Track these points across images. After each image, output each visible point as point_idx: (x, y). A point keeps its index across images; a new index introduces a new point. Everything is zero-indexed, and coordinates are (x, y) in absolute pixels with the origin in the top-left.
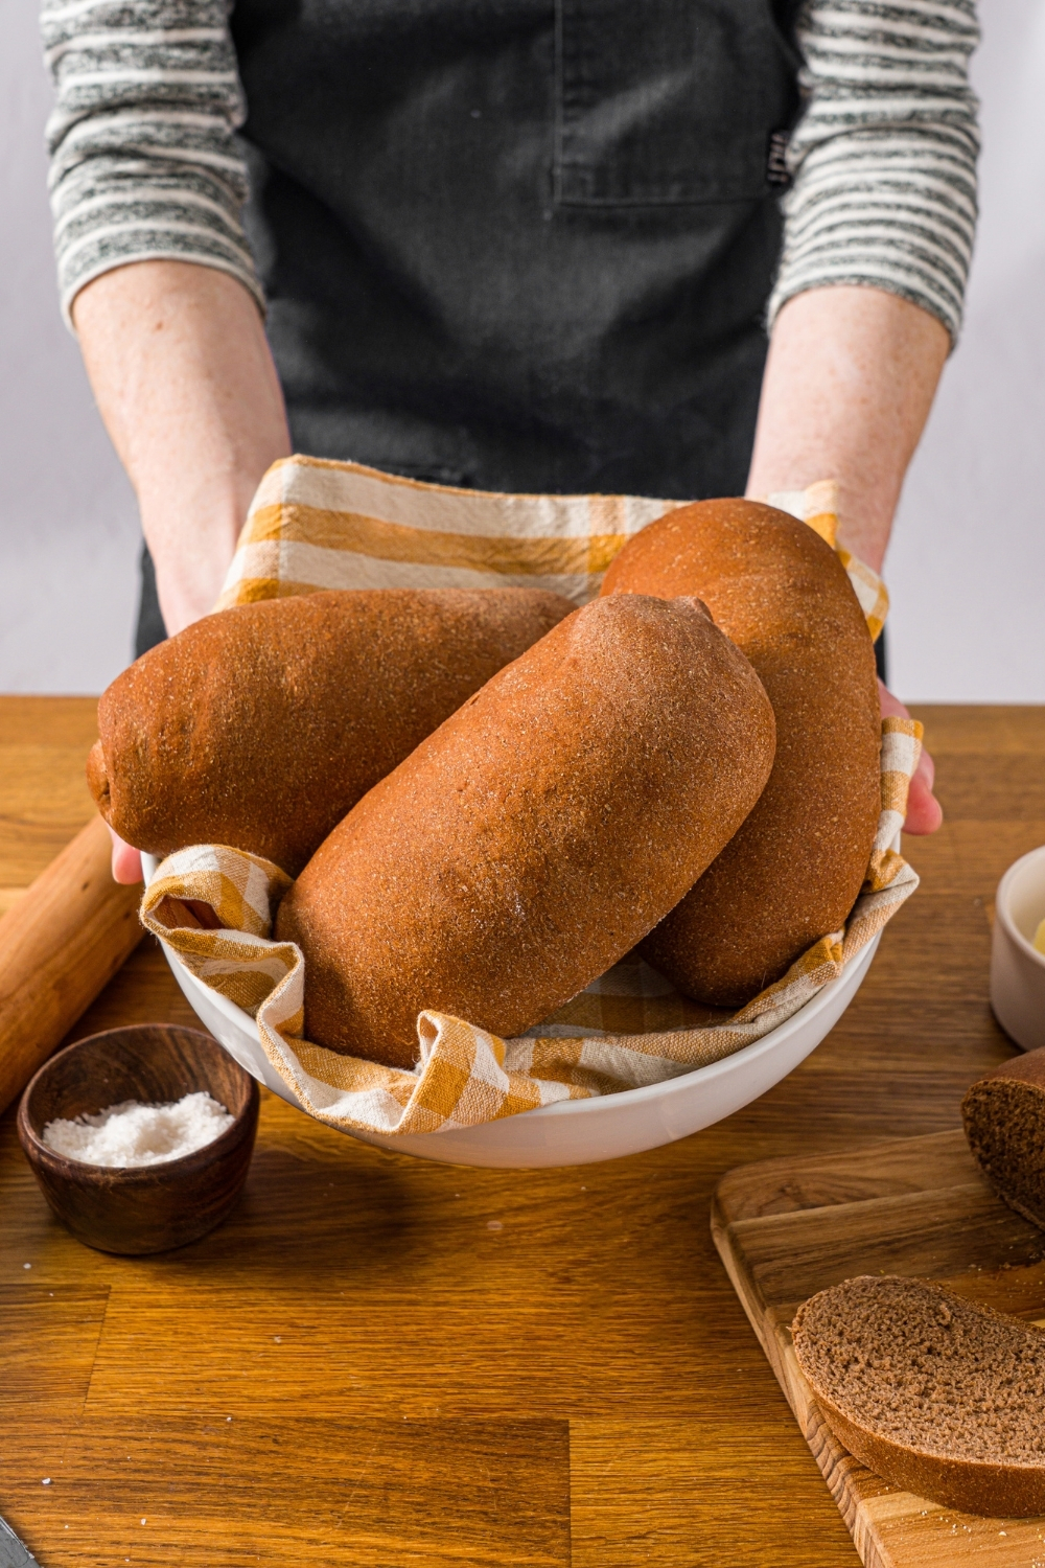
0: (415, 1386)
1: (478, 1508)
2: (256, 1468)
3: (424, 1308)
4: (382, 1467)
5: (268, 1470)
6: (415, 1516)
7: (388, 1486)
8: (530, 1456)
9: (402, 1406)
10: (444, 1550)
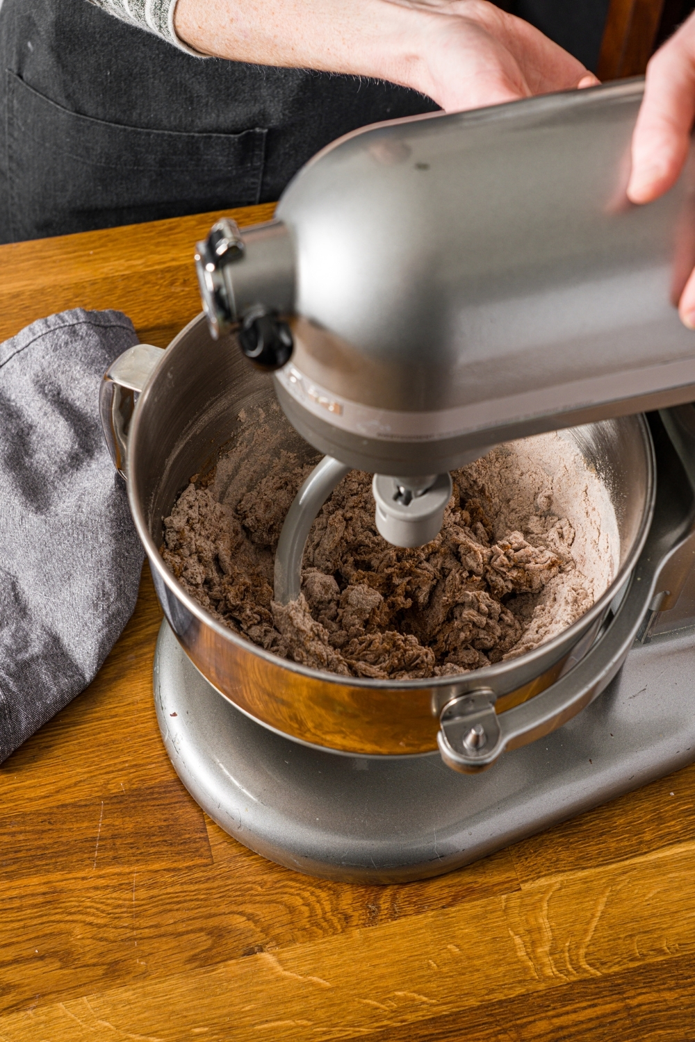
0: (113, 772)
1: (161, 839)
2: (44, 841)
3: (107, 721)
4: (108, 826)
5: (51, 841)
6: (131, 851)
7: (114, 837)
8: (180, 802)
9: (109, 786)
10: (150, 868)
